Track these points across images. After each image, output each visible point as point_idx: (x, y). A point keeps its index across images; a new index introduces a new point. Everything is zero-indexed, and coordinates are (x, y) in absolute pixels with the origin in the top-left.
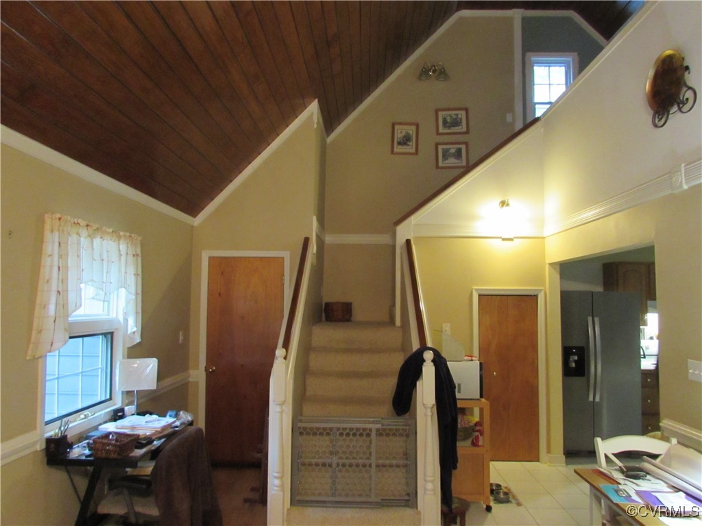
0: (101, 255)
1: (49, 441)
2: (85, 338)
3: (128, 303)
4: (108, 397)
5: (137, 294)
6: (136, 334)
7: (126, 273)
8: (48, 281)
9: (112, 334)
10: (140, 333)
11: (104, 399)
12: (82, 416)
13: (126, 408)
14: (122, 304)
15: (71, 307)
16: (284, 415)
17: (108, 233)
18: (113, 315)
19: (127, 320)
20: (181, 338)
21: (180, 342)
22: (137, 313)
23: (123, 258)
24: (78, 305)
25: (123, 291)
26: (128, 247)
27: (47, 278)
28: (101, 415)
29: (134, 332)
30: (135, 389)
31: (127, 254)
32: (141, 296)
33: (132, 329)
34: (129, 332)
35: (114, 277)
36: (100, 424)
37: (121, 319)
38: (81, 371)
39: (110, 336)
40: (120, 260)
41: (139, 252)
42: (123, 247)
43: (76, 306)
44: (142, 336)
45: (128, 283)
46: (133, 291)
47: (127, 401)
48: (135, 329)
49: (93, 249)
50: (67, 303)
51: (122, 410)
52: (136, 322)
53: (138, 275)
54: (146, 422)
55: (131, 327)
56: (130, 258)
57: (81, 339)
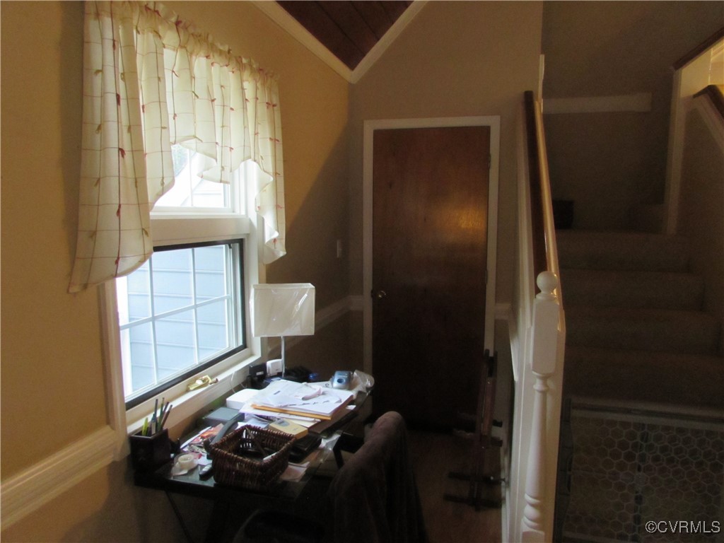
0: (209, 92)
1: (136, 442)
2: (196, 249)
3: (262, 188)
4: (241, 343)
5: (276, 174)
6: (278, 243)
7: (256, 134)
8: (99, 127)
9: (241, 242)
10: (284, 241)
11: (234, 347)
12: (199, 382)
13: (269, 363)
14: (254, 192)
15: (152, 185)
16: (549, 398)
17: (221, 53)
18: (240, 212)
19: (263, 220)
20: (339, 250)
21: (338, 256)
22: (277, 207)
23: (250, 106)
24: (166, 182)
25: (253, 167)
26: (257, 88)
27: (98, 121)
28: (231, 376)
29: (275, 240)
30: (282, 334)
31: (257, 99)
32: (282, 179)
33: (271, 235)
34: (267, 240)
35: (235, 138)
36: (230, 393)
37: (254, 218)
38: (193, 304)
39: (237, 245)
40: (245, 108)
41: (275, 100)
42: (249, 86)
43: (163, 184)
44: (288, 246)
45: (261, 154)
46: (270, 168)
47: (269, 350)
48: (276, 235)
49: (193, 77)
50: (144, 177)
51: (262, 367)
52: (277, 222)
53: (276, 140)
54: (304, 399)
55: (272, 231)
56: (263, 109)
57: (190, 250)
